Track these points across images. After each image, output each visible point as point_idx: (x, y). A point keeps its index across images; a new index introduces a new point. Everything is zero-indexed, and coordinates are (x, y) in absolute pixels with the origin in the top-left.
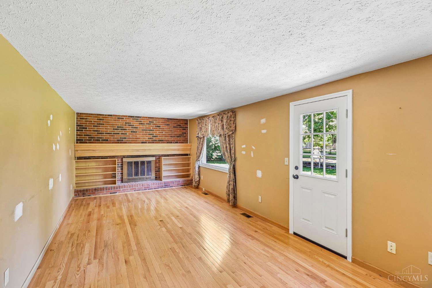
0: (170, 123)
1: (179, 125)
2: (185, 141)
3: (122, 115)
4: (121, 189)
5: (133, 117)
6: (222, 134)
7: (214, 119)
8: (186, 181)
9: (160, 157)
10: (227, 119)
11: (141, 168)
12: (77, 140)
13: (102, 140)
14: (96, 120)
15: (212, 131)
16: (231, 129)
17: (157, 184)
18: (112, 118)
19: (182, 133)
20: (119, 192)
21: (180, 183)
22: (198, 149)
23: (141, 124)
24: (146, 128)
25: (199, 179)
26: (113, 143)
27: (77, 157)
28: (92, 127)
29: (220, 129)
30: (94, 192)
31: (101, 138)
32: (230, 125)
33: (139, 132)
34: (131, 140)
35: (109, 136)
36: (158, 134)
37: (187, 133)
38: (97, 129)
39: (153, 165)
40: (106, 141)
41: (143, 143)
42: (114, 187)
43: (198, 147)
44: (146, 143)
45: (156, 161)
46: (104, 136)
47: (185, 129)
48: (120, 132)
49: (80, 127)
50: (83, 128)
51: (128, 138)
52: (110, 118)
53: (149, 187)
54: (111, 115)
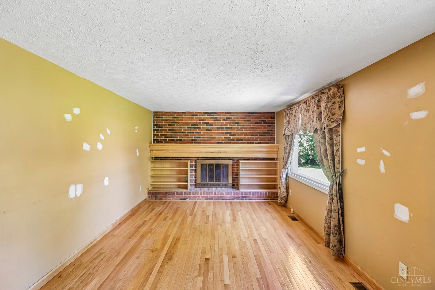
0: (251, 118)
1: (263, 121)
2: (271, 140)
3: (196, 111)
4: (192, 196)
5: (208, 113)
6: (318, 127)
7: (307, 106)
8: (270, 194)
9: (238, 160)
10: (328, 102)
11: (215, 173)
12: (154, 140)
13: (177, 140)
14: (171, 119)
15: (303, 124)
16: (335, 117)
17: (232, 194)
18: (186, 115)
19: (268, 130)
20: (190, 199)
21: (262, 195)
22: (285, 152)
23: (217, 120)
24: (222, 125)
25: (287, 195)
26: (187, 143)
27: (154, 157)
28: (168, 126)
29: (315, 120)
30: (165, 195)
31: (176, 137)
32: (333, 111)
33: (214, 130)
34: (206, 140)
35: (183, 135)
36: (237, 133)
37: (275, 131)
38: (172, 127)
39: (230, 170)
40: (180, 141)
41: (218, 143)
42: (185, 193)
43: (285, 149)
44: (222, 143)
45: (233, 165)
46: (178, 135)
47: (272, 126)
48: (194, 130)
49: (156, 127)
50: (159, 127)
51: (202, 138)
52: (184, 115)
53: (223, 197)
54: (185, 113)
